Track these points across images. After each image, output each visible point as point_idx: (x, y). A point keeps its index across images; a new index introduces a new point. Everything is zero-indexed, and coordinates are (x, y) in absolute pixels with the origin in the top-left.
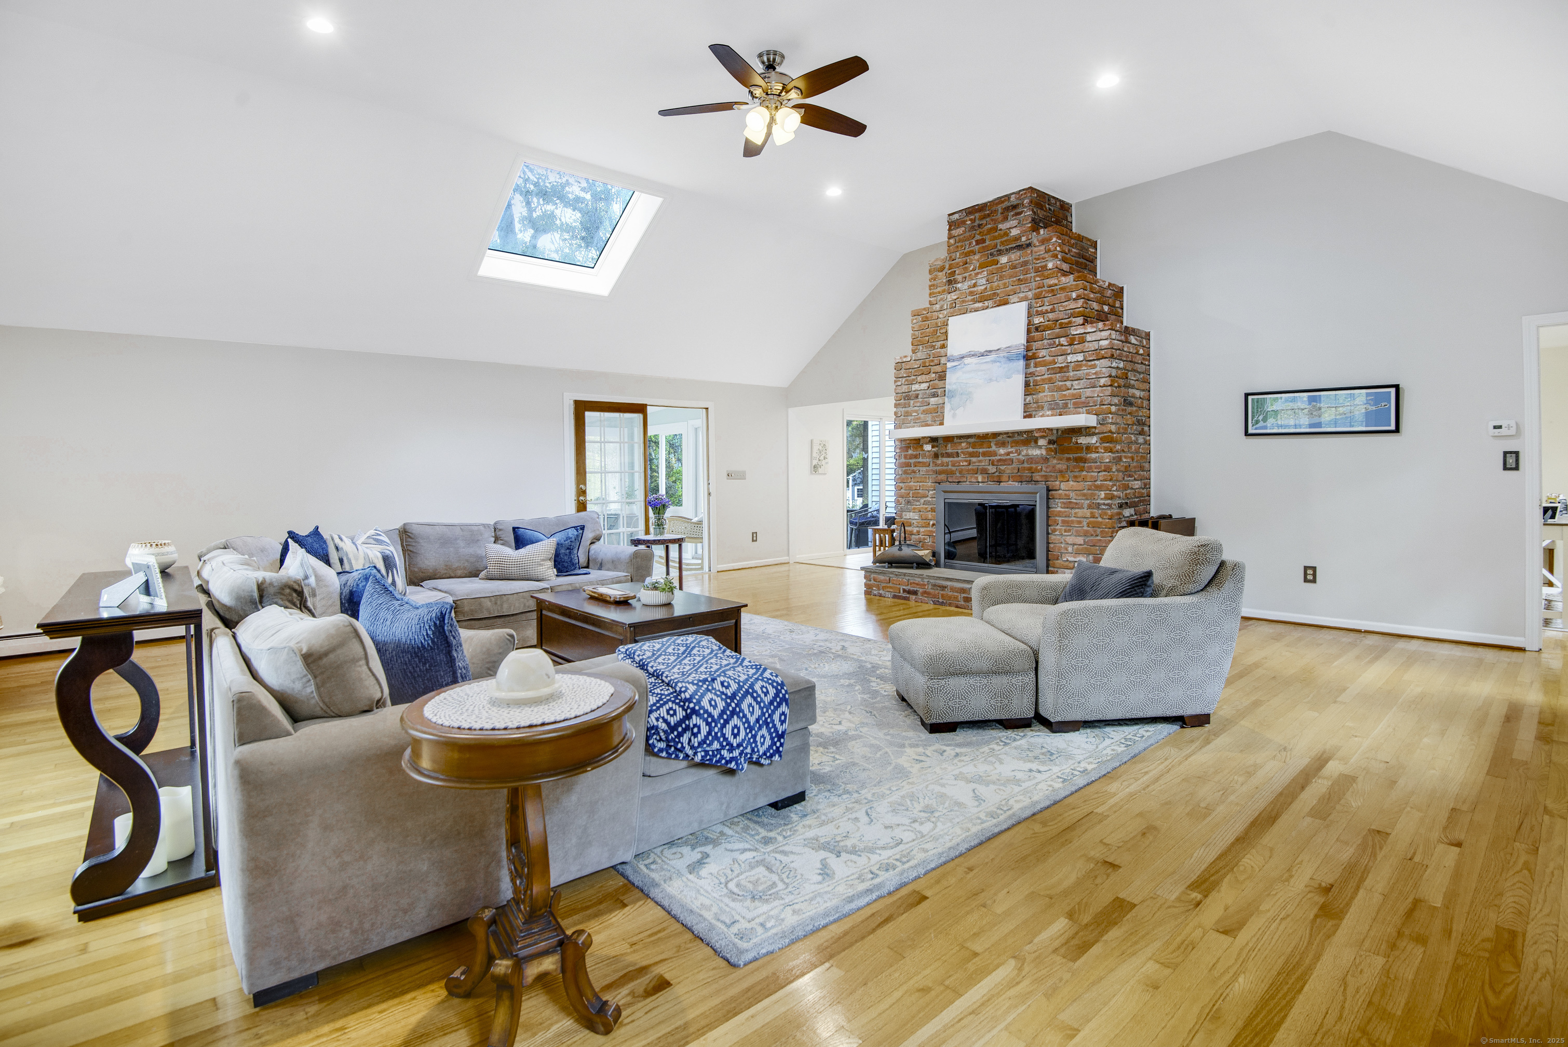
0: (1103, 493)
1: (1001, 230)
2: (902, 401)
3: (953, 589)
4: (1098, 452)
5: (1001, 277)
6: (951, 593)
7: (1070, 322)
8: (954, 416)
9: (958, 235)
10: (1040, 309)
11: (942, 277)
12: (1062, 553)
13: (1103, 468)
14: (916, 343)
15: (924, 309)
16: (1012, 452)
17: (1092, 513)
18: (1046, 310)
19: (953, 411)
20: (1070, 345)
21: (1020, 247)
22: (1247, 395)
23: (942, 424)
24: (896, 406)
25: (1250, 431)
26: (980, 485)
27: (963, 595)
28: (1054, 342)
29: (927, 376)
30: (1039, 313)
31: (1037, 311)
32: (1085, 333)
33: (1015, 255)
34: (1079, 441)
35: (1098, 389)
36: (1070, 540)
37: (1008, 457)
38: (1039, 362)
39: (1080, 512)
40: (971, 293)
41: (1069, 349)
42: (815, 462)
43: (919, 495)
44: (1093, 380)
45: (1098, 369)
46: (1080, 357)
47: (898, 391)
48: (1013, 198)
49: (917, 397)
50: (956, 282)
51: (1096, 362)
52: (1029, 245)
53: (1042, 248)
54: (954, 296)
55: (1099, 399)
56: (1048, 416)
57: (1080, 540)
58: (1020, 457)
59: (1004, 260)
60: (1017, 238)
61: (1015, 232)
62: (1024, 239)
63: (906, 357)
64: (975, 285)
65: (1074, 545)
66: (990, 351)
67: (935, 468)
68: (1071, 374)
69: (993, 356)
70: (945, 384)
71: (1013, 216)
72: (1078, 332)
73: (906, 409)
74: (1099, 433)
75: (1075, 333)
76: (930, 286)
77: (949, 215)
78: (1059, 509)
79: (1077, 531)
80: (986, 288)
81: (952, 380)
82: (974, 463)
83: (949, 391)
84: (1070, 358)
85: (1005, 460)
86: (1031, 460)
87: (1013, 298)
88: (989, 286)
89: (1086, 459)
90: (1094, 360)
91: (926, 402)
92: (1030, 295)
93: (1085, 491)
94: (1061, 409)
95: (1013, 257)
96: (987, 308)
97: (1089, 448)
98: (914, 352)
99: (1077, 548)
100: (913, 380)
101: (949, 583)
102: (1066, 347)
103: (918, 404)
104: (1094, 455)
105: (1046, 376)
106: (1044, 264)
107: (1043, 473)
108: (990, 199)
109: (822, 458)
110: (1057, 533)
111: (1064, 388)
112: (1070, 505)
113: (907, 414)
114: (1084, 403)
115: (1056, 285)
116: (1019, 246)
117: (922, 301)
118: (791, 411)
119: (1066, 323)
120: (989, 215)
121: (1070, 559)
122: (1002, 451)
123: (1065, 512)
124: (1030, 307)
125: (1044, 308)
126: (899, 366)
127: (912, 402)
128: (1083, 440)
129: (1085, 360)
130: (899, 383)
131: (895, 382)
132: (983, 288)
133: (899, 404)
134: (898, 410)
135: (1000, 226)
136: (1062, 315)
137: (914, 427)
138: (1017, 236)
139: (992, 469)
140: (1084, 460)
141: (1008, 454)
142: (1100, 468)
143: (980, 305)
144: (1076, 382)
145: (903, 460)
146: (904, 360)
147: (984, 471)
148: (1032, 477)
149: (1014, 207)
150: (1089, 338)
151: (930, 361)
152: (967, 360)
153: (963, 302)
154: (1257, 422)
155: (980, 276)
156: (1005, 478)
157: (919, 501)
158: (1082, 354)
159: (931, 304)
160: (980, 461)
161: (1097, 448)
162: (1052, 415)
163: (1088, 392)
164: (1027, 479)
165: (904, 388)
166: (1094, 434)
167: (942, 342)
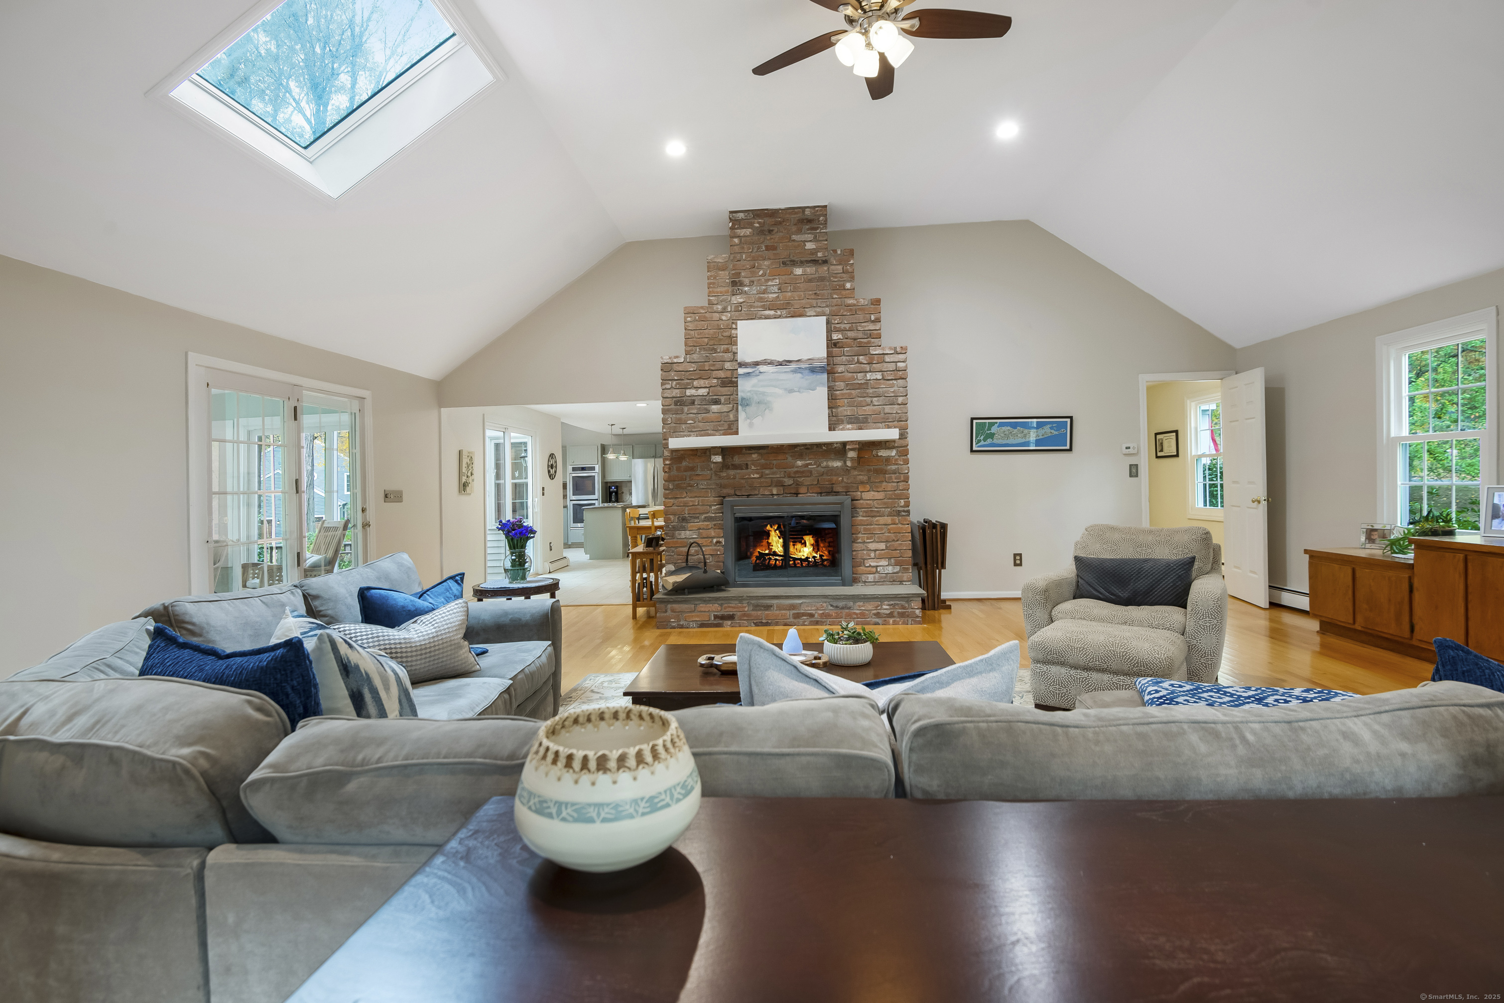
0: (902, 501)
1: (794, 241)
2: (673, 407)
3: (780, 608)
4: (897, 464)
5: (794, 288)
6: (778, 612)
7: (869, 342)
8: (751, 425)
9: (744, 236)
10: (838, 326)
11: (725, 277)
12: (864, 559)
13: (902, 479)
14: (691, 345)
15: (702, 308)
16: (810, 464)
17: (892, 520)
18: (845, 328)
19: (749, 421)
20: (868, 364)
21: (815, 262)
22: (972, 419)
23: (737, 433)
24: (664, 412)
25: (974, 448)
26: (775, 497)
27: (792, 612)
28: (853, 359)
29: (707, 382)
30: (838, 330)
31: (835, 327)
32: (883, 354)
33: (810, 270)
34: (879, 454)
35: (896, 406)
36: (872, 546)
37: (806, 469)
38: (838, 377)
39: (882, 520)
40: (761, 300)
41: (867, 367)
42: (464, 479)
43: (697, 511)
44: (892, 398)
45: (896, 388)
46: (879, 376)
47: (665, 395)
48: (807, 212)
49: (693, 403)
50: (742, 284)
51: (895, 382)
52: (825, 262)
53: (840, 267)
54: (739, 299)
55: (897, 415)
56: (848, 429)
57: (882, 546)
58: (819, 468)
59: (798, 271)
60: (813, 252)
61: (810, 246)
62: (820, 254)
63: (677, 357)
64: (764, 292)
65: (875, 550)
66: (790, 362)
67: (718, 482)
68: (871, 391)
69: (793, 366)
70: (737, 391)
71: (808, 229)
72: (877, 352)
73: (678, 416)
74: (897, 447)
75: (874, 353)
76: (709, 284)
77: (731, 212)
78: (860, 518)
79: (878, 538)
80: (778, 297)
81: (745, 387)
82: (767, 475)
83: (743, 399)
84: (869, 376)
85: (803, 472)
86: (831, 471)
87: (810, 312)
88: (781, 295)
89: (886, 471)
90: (892, 380)
91: (706, 409)
92: (827, 310)
93: (885, 500)
94: (861, 422)
95: (808, 270)
96: (780, 317)
97: (888, 460)
98: (687, 353)
99: (879, 554)
100: (688, 384)
101: (775, 602)
102: (865, 365)
103: (695, 411)
104: (894, 467)
105: (845, 391)
106: (842, 283)
107: (844, 485)
108: (783, 207)
109: (469, 474)
110: (859, 541)
111: (864, 404)
112: (872, 514)
113: (680, 422)
114: (884, 418)
115: (854, 305)
116: (815, 260)
117: (700, 300)
118: (444, 410)
119: (865, 343)
120: (780, 223)
121: (872, 564)
122: (799, 463)
123: (867, 520)
124: (828, 322)
125: (843, 326)
126: (667, 367)
127: (686, 409)
128: (883, 453)
129: (883, 379)
130: (668, 386)
131: (662, 384)
132: (775, 295)
133: (668, 410)
134: (667, 416)
135: (794, 237)
136: (860, 335)
137: (689, 436)
138: (813, 251)
139: (788, 481)
140: (885, 472)
141: (807, 465)
142: (900, 478)
143: (772, 313)
144: (876, 399)
145: (674, 473)
146: (675, 361)
147: (780, 484)
148: (832, 488)
149: (809, 221)
150: (887, 359)
151: (710, 365)
152: (762, 368)
153: (751, 306)
154: (979, 441)
155: (770, 283)
156: (803, 490)
157: (698, 518)
158: (881, 373)
159: (710, 303)
160: (774, 473)
161: (896, 460)
162: (852, 429)
163: (888, 409)
164: (828, 490)
165: (676, 393)
166: (894, 448)
167: (726, 346)
